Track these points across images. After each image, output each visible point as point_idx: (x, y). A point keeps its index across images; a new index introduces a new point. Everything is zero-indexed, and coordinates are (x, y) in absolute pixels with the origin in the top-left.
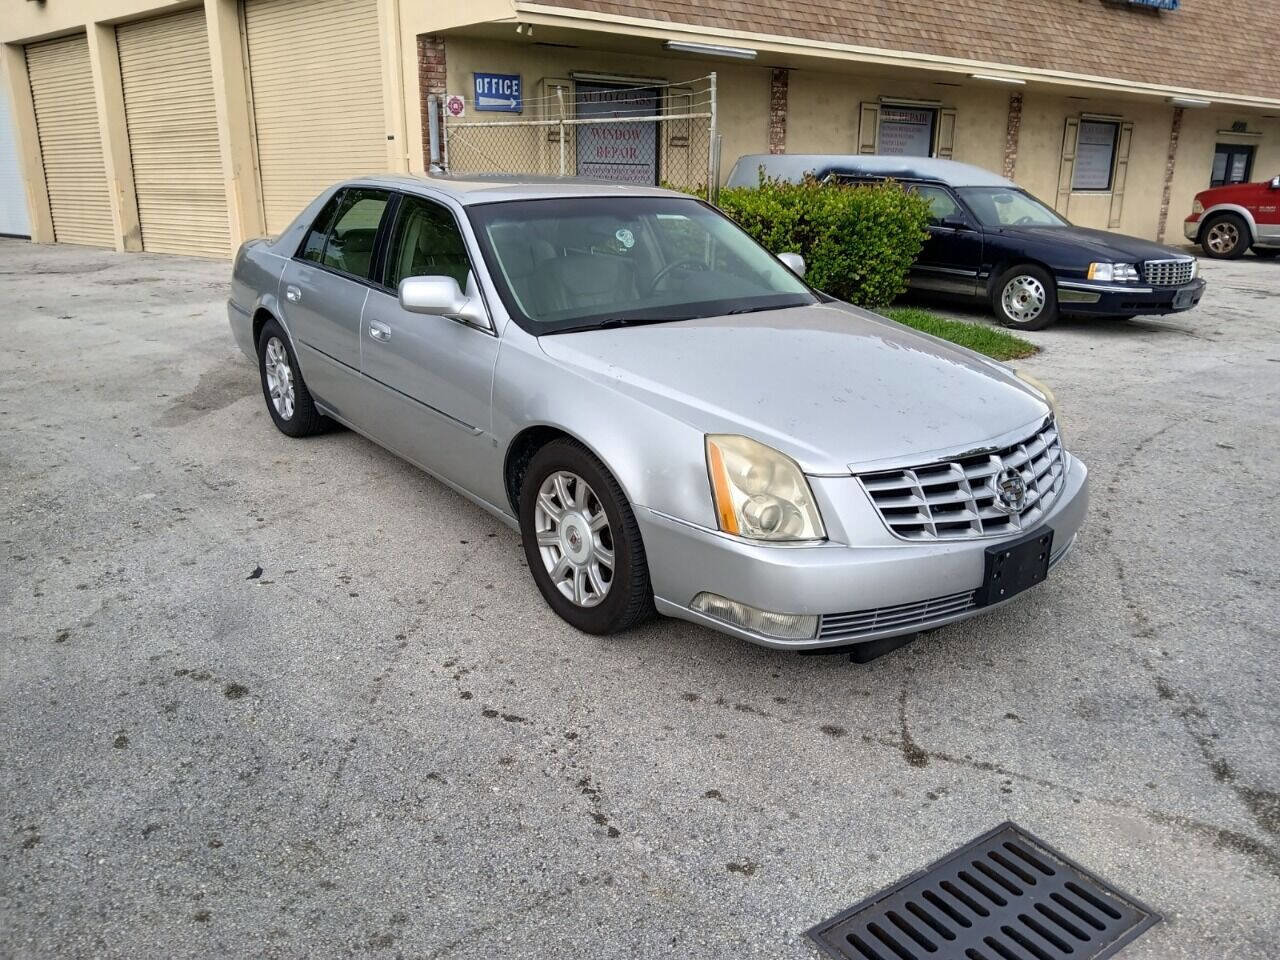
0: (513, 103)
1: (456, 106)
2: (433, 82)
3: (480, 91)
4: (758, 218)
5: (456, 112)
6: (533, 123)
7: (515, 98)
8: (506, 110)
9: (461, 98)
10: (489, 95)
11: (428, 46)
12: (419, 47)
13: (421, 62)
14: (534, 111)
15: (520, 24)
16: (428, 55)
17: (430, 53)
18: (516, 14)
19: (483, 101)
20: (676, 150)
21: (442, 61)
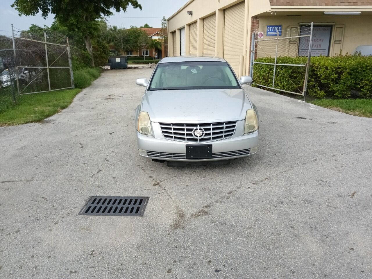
0: (279, 33)
1: (261, 35)
2: (255, 29)
3: (268, 31)
4: (324, 66)
5: (260, 37)
6: (285, 38)
8: (276, 35)
9: (263, 33)
10: (272, 31)
11: (254, 19)
12: (251, 20)
13: (252, 24)
14: (285, 34)
15: (272, 12)
16: (254, 22)
18: (271, 9)
19: (269, 33)
20: (336, 45)
21: (258, 23)
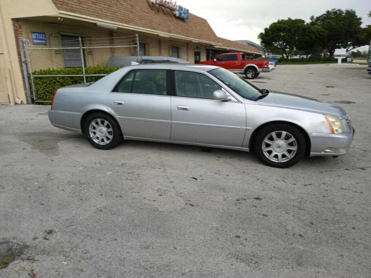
0: (44, 42)
1: (26, 42)
2: (19, 35)
3: (34, 38)
5: (27, 45)
7: (44, 40)
8: (42, 44)
9: (28, 40)
10: (37, 39)
11: (15, 22)
13: (14, 28)
14: (50, 45)
15: (59, 17)
17: (16, 25)
18: (58, 14)
19: (35, 41)
20: (89, 56)
21: (20, 28)
